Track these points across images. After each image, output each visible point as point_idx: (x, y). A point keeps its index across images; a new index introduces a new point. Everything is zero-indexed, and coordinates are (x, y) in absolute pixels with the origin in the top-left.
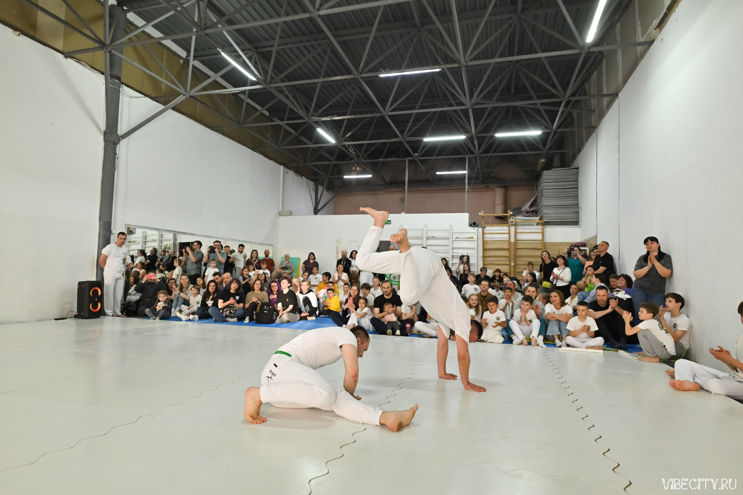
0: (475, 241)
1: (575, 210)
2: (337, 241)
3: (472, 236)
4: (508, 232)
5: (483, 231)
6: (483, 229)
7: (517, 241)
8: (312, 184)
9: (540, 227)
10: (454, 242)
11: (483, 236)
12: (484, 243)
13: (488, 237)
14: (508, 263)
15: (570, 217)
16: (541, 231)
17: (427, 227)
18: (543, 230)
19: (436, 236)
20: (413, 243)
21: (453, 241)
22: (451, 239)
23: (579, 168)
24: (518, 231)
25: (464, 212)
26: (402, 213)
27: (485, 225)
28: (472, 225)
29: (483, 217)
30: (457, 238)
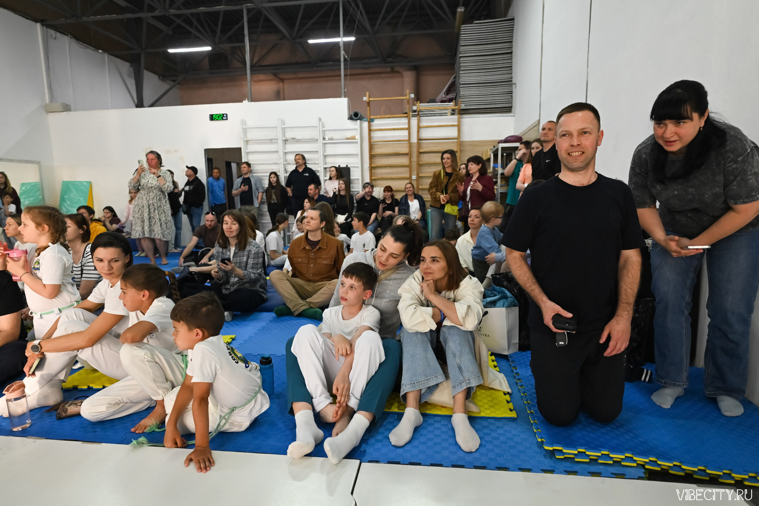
0: (357, 142)
1: (506, 89)
3: (352, 135)
4: (407, 126)
5: (370, 126)
6: (369, 122)
7: (420, 141)
9: (456, 117)
10: (327, 145)
11: (370, 135)
12: (372, 145)
13: (377, 136)
14: (407, 175)
15: (500, 100)
16: (456, 123)
17: (283, 122)
18: (459, 122)
19: (298, 137)
21: (325, 144)
22: (321, 141)
23: (516, 19)
24: (423, 124)
25: (340, 97)
26: (244, 101)
27: (371, 117)
28: (354, 117)
29: (369, 103)
30: (332, 139)
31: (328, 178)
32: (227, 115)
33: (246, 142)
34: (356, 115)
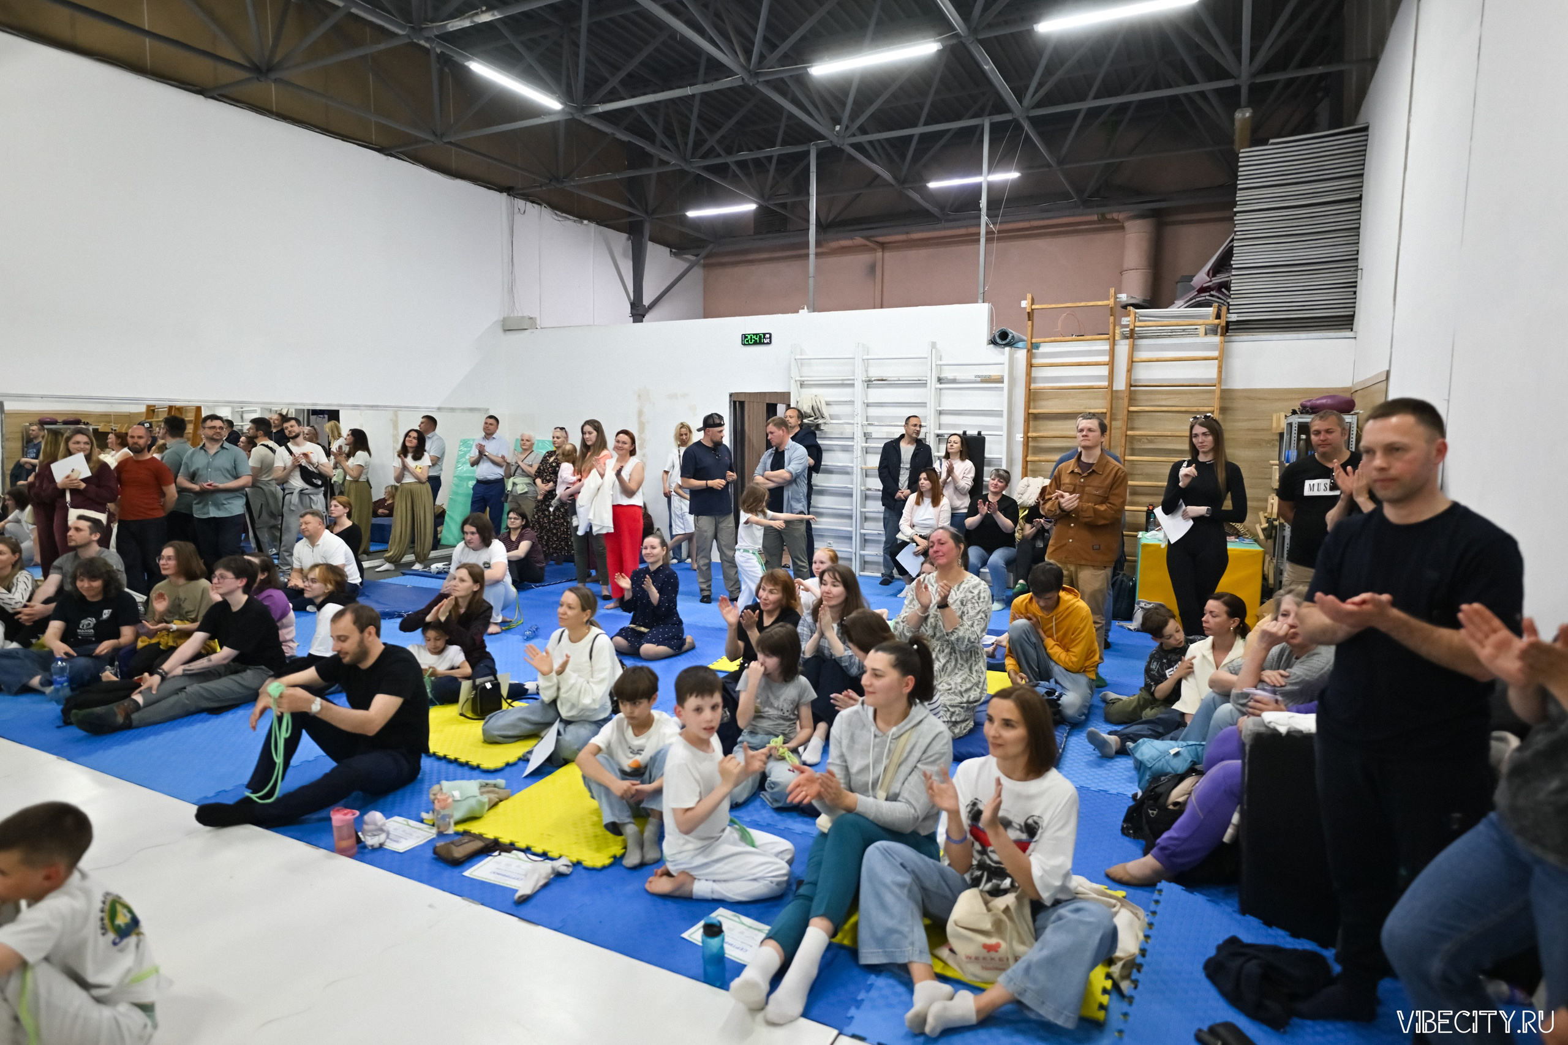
0: (1004, 388)
1: (1342, 278)
2: (639, 396)
3: (996, 373)
4: (1106, 359)
5: (1030, 355)
6: (1029, 351)
7: (1134, 389)
8: (620, 241)
9: (1217, 339)
10: (943, 391)
11: (1029, 374)
12: (1032, 396)
13: (1046, 377)
15: (1324, 302)
16: (1216, 354)
17: (865, 350)
18: (1224, 350)
19: (892, 378)
20: (828, 399)
21: (941, 389)
22: (933, 384)
23: (1370, 129)
24: (1141, 354)
25: (977, 302)
26: (801, 311)
27: (1034, 340)
28: (998, 340)
29: (1030, 316)
30: (954, 381)
31: (943, 454)
32: (770, 334)
33: (799, 383)
34: (1004, 335)
